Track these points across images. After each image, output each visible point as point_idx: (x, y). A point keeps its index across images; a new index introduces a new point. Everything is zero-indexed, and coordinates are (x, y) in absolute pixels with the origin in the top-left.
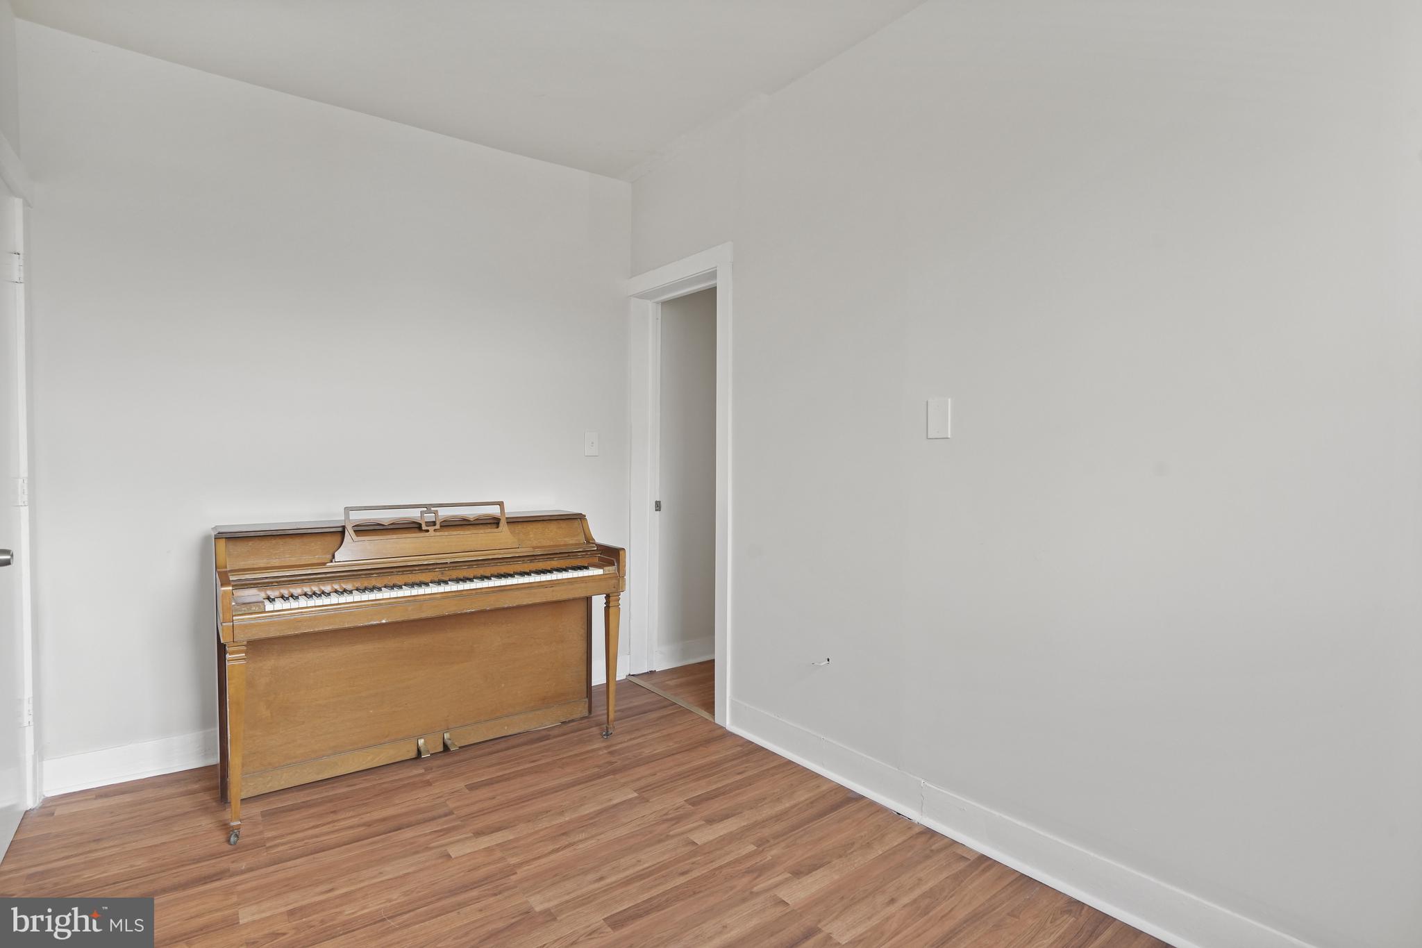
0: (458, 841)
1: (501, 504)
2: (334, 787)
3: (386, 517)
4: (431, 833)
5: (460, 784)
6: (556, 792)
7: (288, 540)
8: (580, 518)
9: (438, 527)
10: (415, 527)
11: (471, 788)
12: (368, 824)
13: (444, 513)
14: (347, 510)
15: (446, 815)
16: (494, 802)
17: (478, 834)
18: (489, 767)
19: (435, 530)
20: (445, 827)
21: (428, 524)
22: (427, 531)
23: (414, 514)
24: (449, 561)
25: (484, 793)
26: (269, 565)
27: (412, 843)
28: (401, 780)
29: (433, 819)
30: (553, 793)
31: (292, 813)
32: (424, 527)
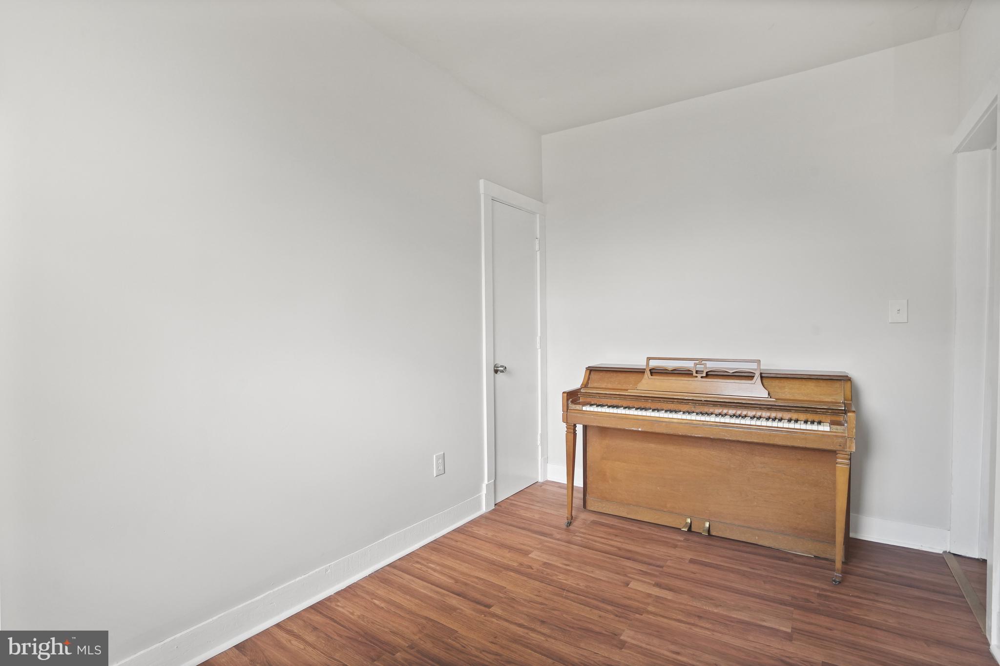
0: (645, 582)
1: (759, 362)
2: (633, 525)
3: (670, 365)
4: (637, 570)
5: (689, 556)
6: (737, 593)
7: (619, 374)
8: (845, 379)
9: (704, 375)
10: (687, 373)
11: (692, 561)
12: (620, 549)
13: (711, 366)
14: (649, 359)
15: (658, 566)
16: (692, 575)
17: (658, 585)
18: (720, 556)
19: (702, 377)
20: (649, 571)
21: (697, 372)
22: (697, 377)
23: (689, 365)
24: (703, 399)
25: (693, 568)
26: (607, 387)
27: (623, 569)
28: (666, 537)
29: (650, 564)
30: (733, 592)
31: (603, 527)
32: (695, 374)
